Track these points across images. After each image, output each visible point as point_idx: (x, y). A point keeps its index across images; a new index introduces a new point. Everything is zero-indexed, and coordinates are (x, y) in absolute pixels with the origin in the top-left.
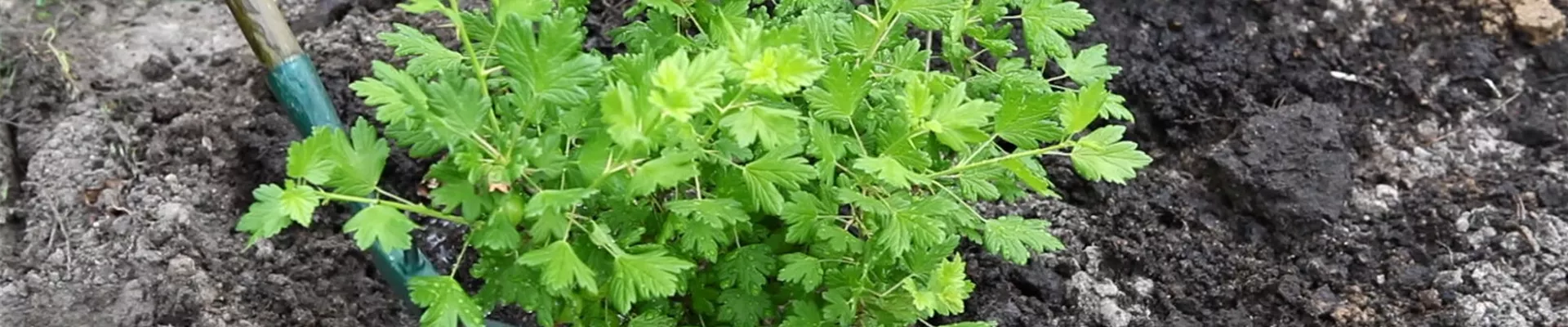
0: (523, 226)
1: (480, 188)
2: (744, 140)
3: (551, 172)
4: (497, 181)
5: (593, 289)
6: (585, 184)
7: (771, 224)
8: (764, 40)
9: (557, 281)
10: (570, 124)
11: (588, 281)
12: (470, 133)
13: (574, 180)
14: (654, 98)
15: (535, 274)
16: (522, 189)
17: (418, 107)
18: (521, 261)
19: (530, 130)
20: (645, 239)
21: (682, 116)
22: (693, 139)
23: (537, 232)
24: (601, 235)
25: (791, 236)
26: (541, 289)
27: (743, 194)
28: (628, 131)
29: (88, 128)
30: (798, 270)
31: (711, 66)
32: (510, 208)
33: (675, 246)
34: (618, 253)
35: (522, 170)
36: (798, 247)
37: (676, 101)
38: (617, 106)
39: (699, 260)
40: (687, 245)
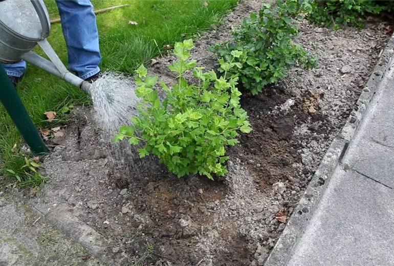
0: (156, 142)
1: (149, 135)
2: (190, 127)
3: (160, 133)
4: (152, 134)
5: (166, 151)
6: (165, 134)
7: (194, 142)
8: (193, 111)
9: (160, 150)
10: (163, 126)
11: (165, 150)
12: (148, 127)
13: (164, 134)
14: (176, 120)
15: (157, 149)
16: (156, 136)
17: (139, 122)
18: (155, 147)
19: (157, 126)
20: (174, 143)
21: (180, 123)
22: (182, 127)
23: (158, 142)
24: (168, 143)
25: (197, 143)
26: (158, 151)
27: (190, 136)
28: (172, 126)
29: (90, 128)
30: (198, 149)
31: (185, 115)
32: (154, 139)
33: (179, 145)
34: (171, 146)
35: (156, 132)
36: (199, 145)
37: (179, 121)
38: (170, 122)
39: (183, 147)
40: (181, 145)
